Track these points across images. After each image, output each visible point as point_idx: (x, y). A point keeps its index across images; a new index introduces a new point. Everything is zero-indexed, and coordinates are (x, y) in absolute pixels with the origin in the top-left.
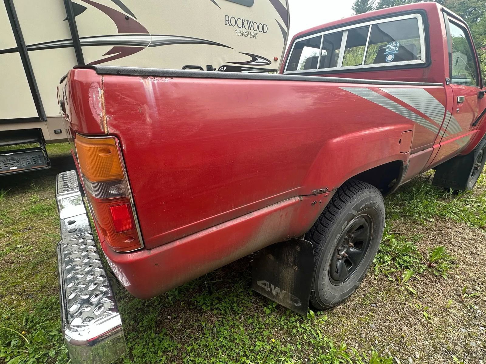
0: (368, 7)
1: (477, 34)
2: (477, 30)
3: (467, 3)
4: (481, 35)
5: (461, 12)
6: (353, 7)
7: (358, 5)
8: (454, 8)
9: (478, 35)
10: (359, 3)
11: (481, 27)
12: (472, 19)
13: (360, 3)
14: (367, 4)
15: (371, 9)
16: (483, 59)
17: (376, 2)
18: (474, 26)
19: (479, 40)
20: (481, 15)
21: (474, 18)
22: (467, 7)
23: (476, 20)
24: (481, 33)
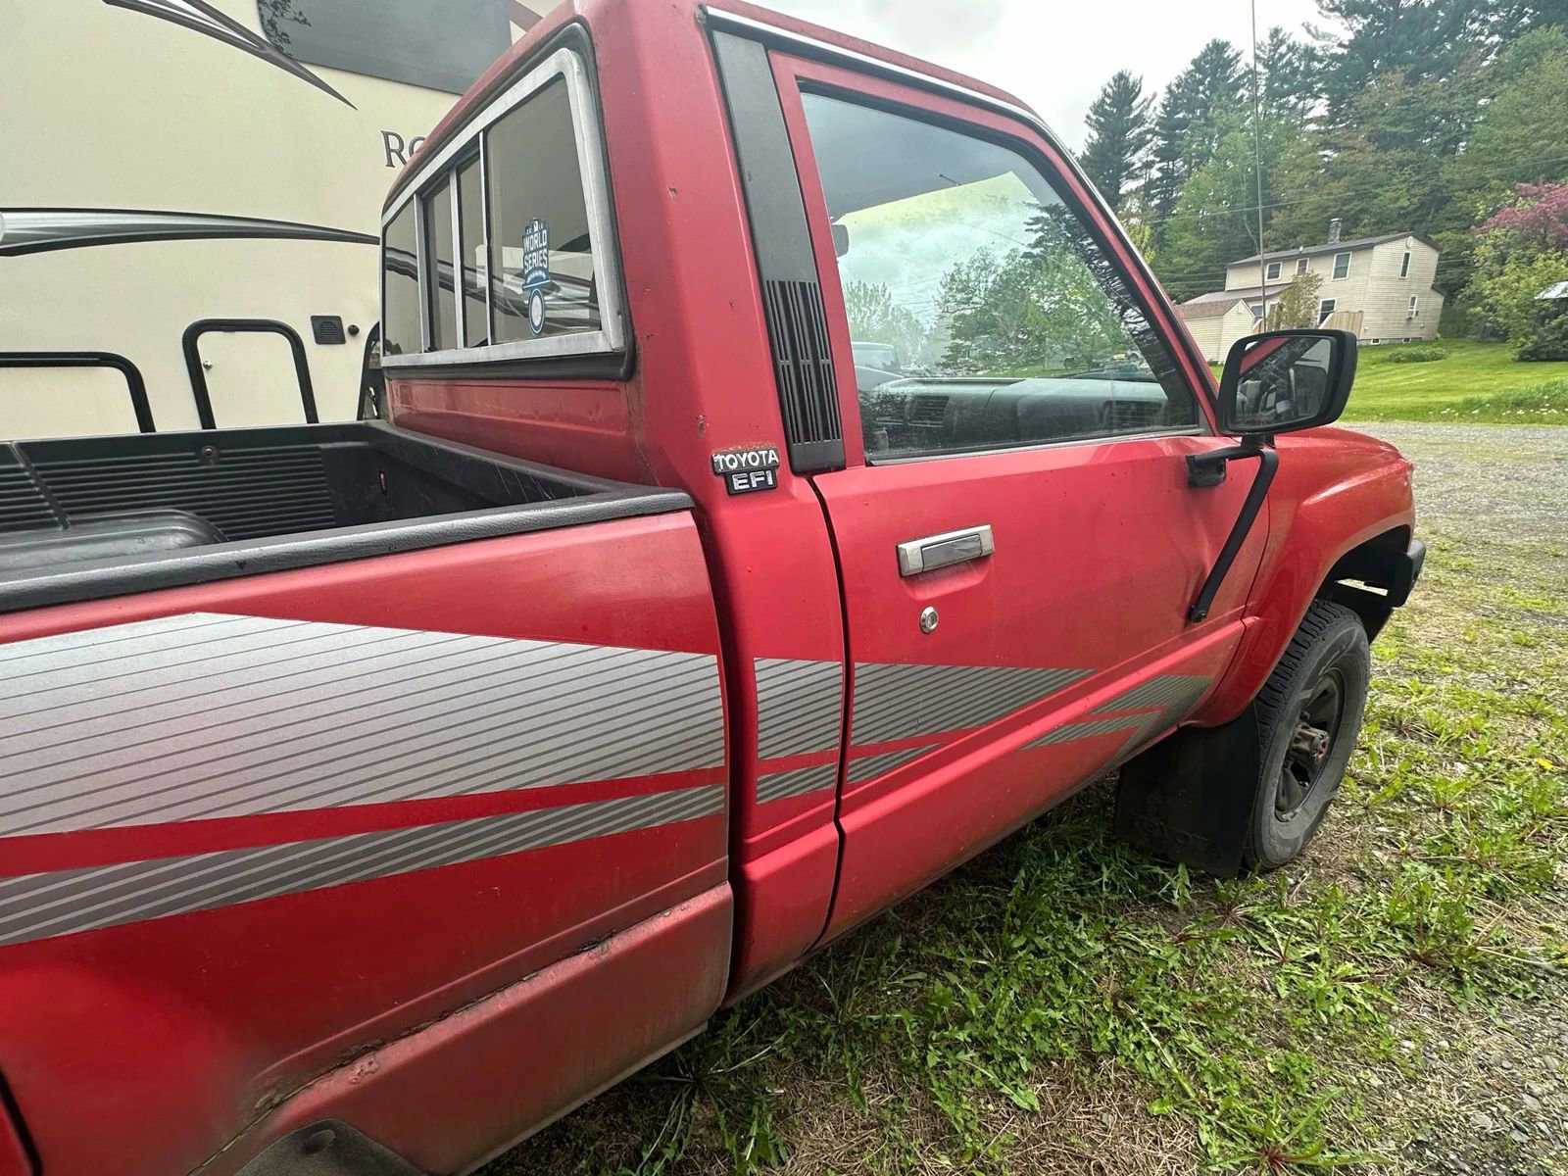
0: (1132, 116)
1: (1458, 187)
2: (1457, 177)
3: (1422, 101)
4: (1470, 191)
5: (1406, 127)
6: (1088, 117)
7: (1104, 114)
8: (1383, 115)
9: (1462, 190)
10: (1107, 107)
11: (1469, 168)
12: (1439, 145)
13: (1109, 105)
14: (1131, 110)
15: (1143, 124)
16: (1481, 260)
17: (1156, 103)
18: (1446, 166)
19: (1467, 204)
20: (1468, 133)
21: (1447, 143)
22: (1421, 114)
23: (1455, 150)
24: (1471, 185)
